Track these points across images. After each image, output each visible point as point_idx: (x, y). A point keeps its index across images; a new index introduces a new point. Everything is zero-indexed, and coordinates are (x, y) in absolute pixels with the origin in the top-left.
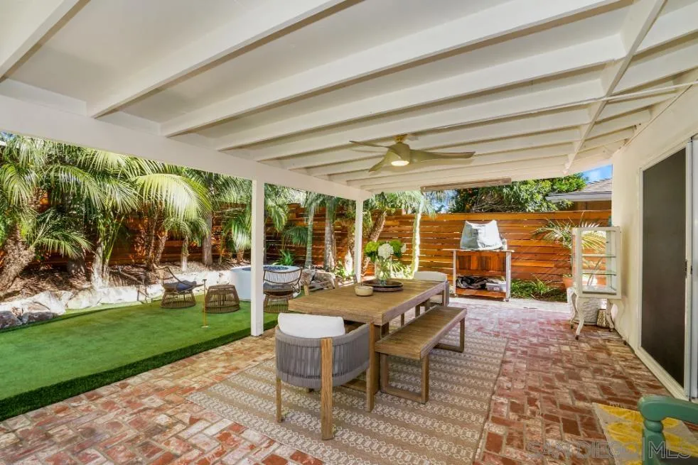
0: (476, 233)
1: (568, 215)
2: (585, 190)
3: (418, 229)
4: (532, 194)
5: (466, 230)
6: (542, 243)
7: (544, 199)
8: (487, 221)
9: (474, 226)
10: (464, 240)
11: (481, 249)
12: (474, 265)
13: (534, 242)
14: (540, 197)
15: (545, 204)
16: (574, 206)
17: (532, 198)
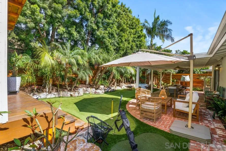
0: (184, 78)
1: (205, 74)
2: (209, 69)
3: (171, 77)
4: (197, 70)
5: (182, 77)
6: (199, 80)
7: (200, 71)
8: (187, 75)
9: (184, 76)
10: (182, 79)
11: (186, 81)
12: (184, 84)
13: (197, 80)
14: (199, 70)
15: (200, 72)
16: (207, 72)
17: (197, 71)
